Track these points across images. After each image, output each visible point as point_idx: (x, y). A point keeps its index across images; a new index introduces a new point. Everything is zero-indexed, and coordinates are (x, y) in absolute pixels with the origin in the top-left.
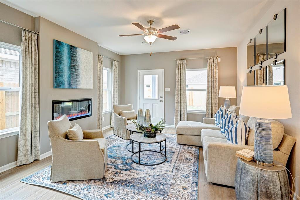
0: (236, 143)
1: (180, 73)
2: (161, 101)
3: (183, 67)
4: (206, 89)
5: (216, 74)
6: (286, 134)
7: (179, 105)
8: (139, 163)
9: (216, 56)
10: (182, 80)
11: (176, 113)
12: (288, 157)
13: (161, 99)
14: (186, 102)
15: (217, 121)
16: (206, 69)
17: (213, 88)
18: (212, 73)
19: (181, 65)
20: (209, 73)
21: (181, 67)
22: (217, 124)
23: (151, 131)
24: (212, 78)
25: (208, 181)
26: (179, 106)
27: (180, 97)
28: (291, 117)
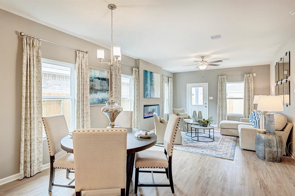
0: (259, 128)
1: (221, 86)
2: (206, 107)
3: (224, 81)
4: (243, 97)
5: (252, 86)
6: (288, 122)
7: (221, 109)
8: (198, 141)
9: (252, 72)
10: (223, 90)
11: (218, 116)
12: (288, 134)
13: (206, 105)
14: (226, 108)
15: (250, 120)
16: (243, 82)
17: (249, 96)
18: (248, 85)
19: (222, 80)
20: (245, 85)
21: (222, 81)
22: (251, 122)
23: (204, 123)
24: (248, 89)
25: (241, 148)
26: (221, 111)
27: (221, 104)
28: (283, 111)
